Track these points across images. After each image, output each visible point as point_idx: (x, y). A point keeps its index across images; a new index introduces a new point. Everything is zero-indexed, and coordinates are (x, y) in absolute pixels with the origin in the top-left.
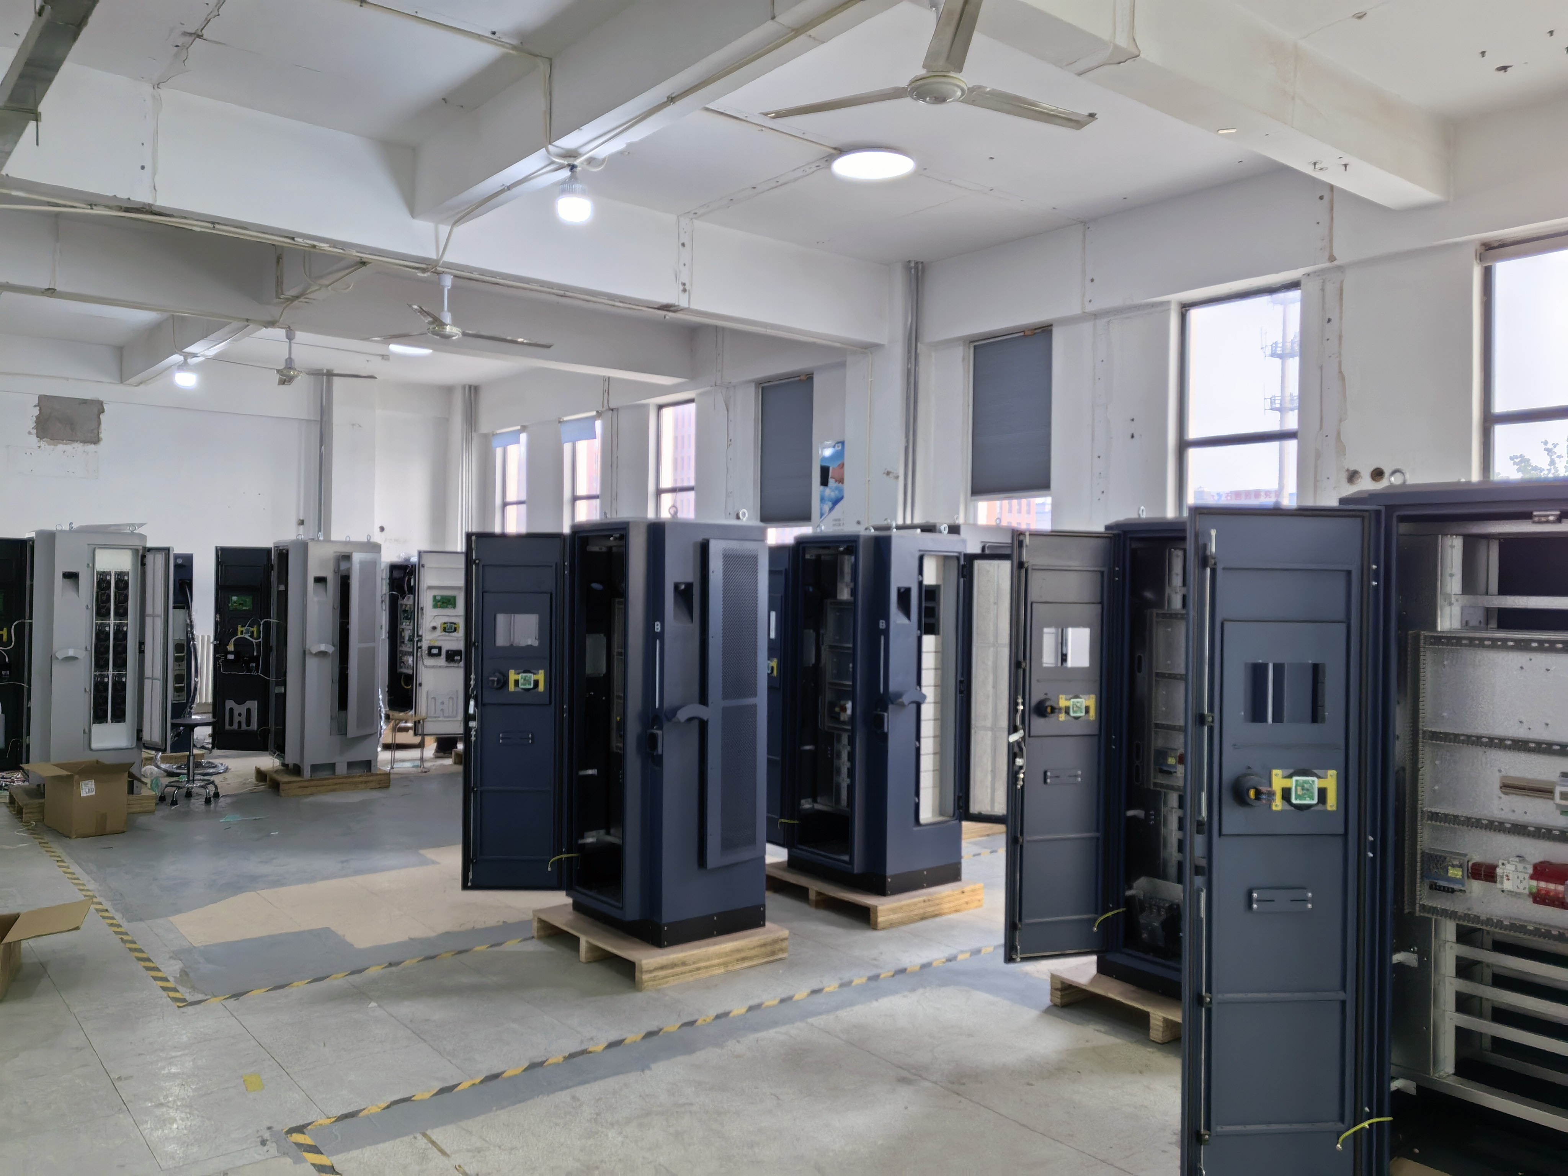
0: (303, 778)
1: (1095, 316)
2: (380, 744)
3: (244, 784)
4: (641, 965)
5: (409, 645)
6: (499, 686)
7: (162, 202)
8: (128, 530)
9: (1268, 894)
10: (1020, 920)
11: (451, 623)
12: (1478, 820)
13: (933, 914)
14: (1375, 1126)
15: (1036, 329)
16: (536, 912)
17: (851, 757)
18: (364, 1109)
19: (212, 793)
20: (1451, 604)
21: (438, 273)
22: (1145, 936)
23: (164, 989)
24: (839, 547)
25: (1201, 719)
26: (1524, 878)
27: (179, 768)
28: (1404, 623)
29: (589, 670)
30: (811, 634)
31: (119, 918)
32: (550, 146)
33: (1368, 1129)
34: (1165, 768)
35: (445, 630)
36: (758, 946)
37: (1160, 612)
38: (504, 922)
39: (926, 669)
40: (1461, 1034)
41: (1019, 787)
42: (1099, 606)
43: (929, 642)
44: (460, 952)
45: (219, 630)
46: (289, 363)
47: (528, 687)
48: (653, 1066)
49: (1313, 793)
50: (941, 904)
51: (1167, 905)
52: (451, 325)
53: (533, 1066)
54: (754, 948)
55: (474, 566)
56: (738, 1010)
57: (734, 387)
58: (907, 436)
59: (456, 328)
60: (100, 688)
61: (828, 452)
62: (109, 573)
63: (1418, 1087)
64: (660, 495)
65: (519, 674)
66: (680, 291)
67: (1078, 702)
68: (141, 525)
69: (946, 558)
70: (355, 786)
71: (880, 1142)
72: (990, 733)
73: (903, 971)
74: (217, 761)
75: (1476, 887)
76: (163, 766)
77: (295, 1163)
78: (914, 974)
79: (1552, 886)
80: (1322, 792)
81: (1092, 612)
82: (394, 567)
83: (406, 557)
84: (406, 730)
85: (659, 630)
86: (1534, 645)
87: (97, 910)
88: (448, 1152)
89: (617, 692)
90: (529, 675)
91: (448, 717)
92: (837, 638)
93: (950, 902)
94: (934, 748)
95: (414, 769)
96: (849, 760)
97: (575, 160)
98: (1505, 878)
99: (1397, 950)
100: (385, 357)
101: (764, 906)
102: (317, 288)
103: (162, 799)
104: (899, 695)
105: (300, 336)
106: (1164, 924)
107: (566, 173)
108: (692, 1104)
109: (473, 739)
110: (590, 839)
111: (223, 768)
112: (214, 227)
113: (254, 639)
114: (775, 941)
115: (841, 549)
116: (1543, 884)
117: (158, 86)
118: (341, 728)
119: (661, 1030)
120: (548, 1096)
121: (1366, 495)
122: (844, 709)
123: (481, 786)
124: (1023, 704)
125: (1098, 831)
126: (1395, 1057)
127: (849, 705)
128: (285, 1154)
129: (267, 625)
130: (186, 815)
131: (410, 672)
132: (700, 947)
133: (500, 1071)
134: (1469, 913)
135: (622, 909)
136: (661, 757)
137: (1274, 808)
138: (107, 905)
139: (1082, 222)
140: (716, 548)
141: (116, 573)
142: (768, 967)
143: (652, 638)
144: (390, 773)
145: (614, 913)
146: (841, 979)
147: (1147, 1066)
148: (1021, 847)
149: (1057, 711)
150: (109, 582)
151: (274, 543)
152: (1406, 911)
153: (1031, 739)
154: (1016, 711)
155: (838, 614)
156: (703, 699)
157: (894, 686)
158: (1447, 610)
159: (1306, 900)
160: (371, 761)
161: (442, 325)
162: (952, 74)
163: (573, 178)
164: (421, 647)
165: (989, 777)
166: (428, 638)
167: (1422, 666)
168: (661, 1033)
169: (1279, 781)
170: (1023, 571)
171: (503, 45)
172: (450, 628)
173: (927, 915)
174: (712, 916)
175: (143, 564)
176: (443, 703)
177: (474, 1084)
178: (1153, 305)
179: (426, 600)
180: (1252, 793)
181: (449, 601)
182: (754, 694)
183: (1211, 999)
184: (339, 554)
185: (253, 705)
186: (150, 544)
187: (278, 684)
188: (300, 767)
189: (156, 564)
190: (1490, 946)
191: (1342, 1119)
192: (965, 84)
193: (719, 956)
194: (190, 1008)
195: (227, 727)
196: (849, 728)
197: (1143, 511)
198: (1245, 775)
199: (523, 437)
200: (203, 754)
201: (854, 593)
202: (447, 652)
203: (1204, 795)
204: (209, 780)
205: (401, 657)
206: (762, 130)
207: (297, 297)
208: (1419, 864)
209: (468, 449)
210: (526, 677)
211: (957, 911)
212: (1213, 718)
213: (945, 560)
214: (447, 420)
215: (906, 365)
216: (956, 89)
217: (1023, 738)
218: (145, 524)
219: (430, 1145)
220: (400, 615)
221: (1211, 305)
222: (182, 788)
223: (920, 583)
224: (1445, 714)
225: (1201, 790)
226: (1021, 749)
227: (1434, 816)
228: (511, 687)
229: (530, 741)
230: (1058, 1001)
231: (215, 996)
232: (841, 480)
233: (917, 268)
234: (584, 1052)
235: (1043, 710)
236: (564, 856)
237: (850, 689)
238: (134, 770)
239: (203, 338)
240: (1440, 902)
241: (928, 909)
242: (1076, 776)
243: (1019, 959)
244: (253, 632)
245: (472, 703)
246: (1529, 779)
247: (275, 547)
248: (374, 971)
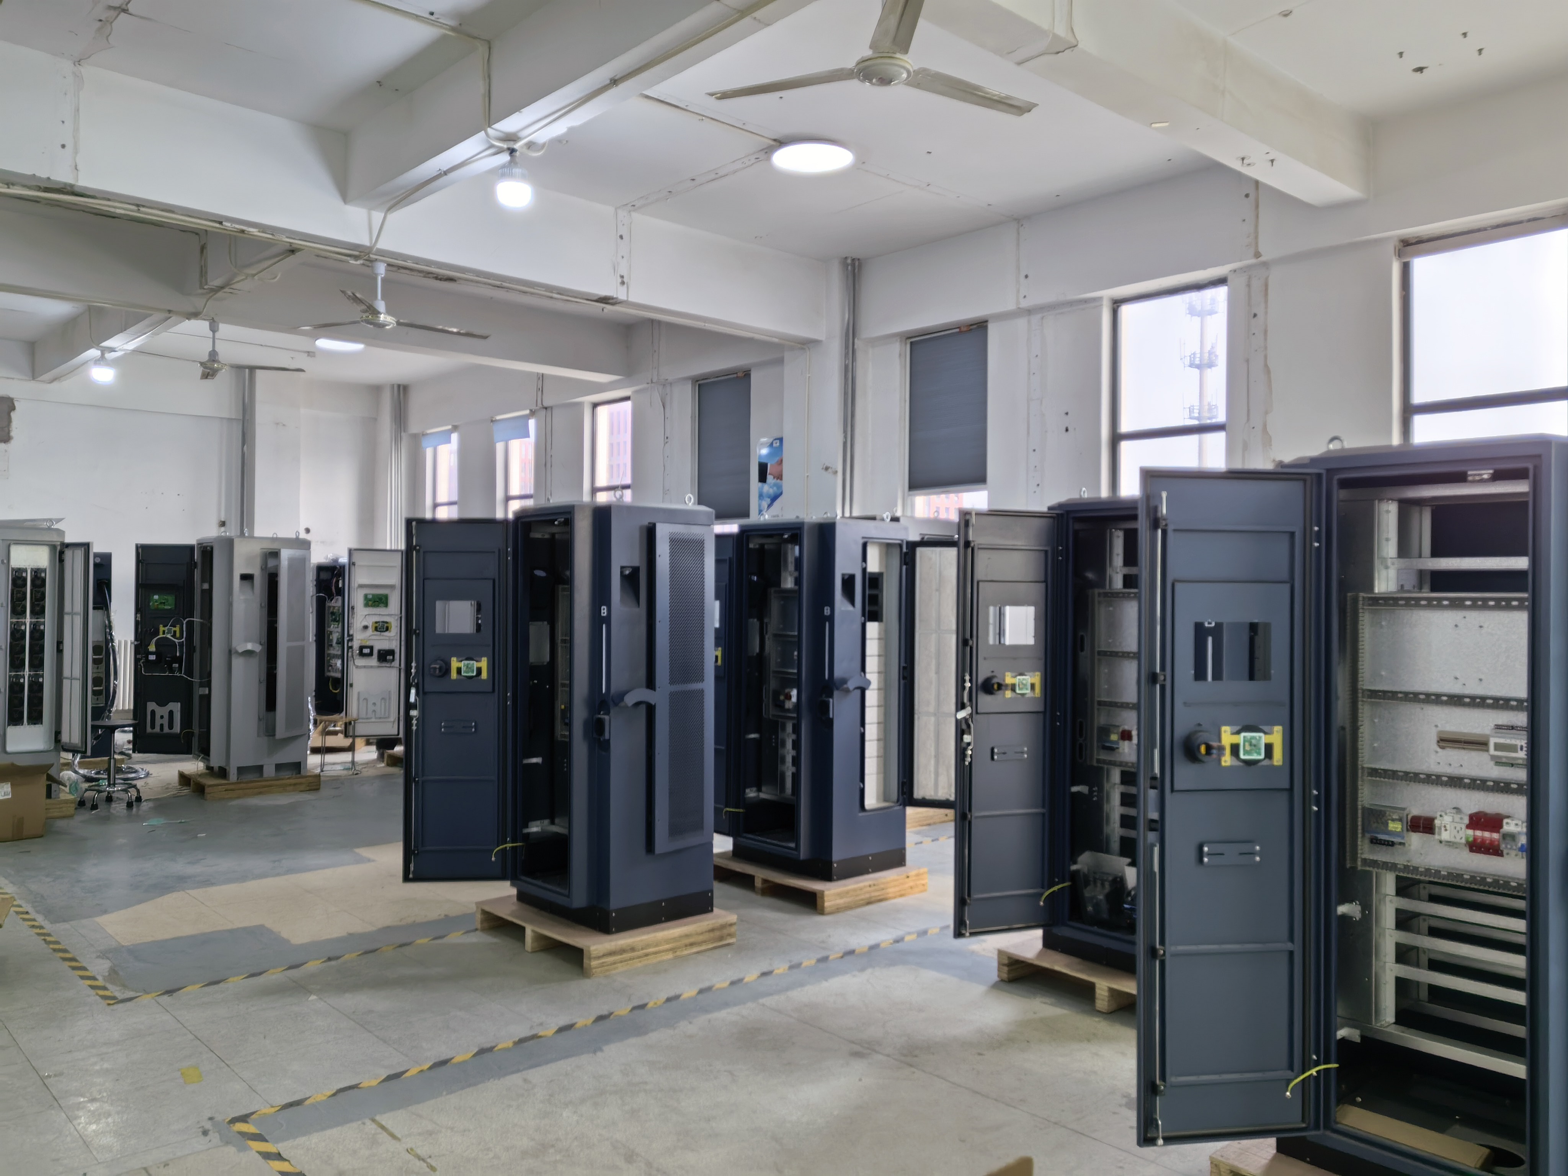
0: (229, 780)
1: (1029, 312)
2: (309, 748)
3: (167, 788)
4: (589, 951)
5: (338, 648)
6: (440, 674)
7: (84, 182)
8: (45, 525)
9: (1219, 848)
10: (969, 895)
11: (383, 622)
12: (1416, 775)
13: (879, 898)
14: (1322, 1073)
15: (972, 325)
16: (478, 904)
17: (796, 745)
18: (309, 1097)
19: (134, 798)
20: (1387, 568)
21: (371, 261)
22: (1090, 908)
23: (92, 987)
24: (783, 535)
25: (1153, 678)
26: (1461, 829)
27: (98, 773)
28: (1344, 587)
29: (533, 658)
30: (754, 623)
31: (40, 920)
32: (489, 130)
33: (1315, 1076)
34: (1107, 744)
35: (376, 629)
36: (706, 932)
37: (1101, 591)
38: (446, 916)
39: (870, 656)
40: (1402, 985)
41: (967, 763)
42: (1043, 585)
43: (873, 628)
44: (401, 946)
45: (140, 630)
46: (213, 355)
47: (470, 674)
48: (605, 1048)
49: (1260, 749)
50: (887, 889)
51: (1110, 878)
52: (384, 314)
53: (482, 1052)
54: (702, 933)
55: (414, 552)
56: (689, 992)
57: (671, 384)
58: (845, 432)
59: (390, 317)
60: (15, 689)
61: (764, 451)
62: (25, 570)
63: (1363, 1037)
64: (595, 493)
65: (461, 661)
66: (619, 284)
67: (1023, 679)
68: (59, 521)
69: (888, 545)
70: (283, 789)
71: (836, 1113)
72: (933, 719)
73: (851, 952)
74: (137, 767)
75: (1415, 840)
76: (81, 771)
77: (239, 1151)
78: (862, 955)
79: (1487, 834)
80: (1269, 748)
81: (1037, 591)
82: (321, 569)
83: (334, 558)
84: (335, 733)
85: (605, 615)
86: (1468, 603)
87: (17, 913)
88: (399, 1136)
89: (561, 679)
90: (472, 662)
91: (380, 718)
92: (781, 626)
93: (895, 886)
94: (878, 734)
95: (345, 772)
96: (794, 748)
97: (515, 144)
98: (1443, 829)
99: (1342, 902)
100: (310, 354)
101: (712, 891)
102: (244, 277)
103: (81, 803)
104: (844, 681)
105: (225, 329)
106: (1108, 897)
107: (505, 158)
108: (646, 1083)
109: (414, 728)
110: (535, 828)
111: (144, 773)
112: (139, 210)
113: (177, 639)
114: (723, 927)
115: (786, 536)
116: (1479, 833)
117: (78, 62)
118: (269, 730)
119: (611, 1014)
120: (499, 1079)
121: (1307, 461)
122: (789, 697)
123: (423, 776)
124: (971, 681)
125: (1043, 807)
126: (1340, 1010)
127: (794, 693)
128: (227, 1143)
129: (190, 625)
130: (107, 819)
131: (339, 675)
132: (648, 933)
133: (449, 1057)
134: (1409, 864)
135: (568, 896)
136: (608, 742)
137: (1223, 764)
138: (27, 907)
139: (1015, 219)
140: (663, 532)
141: (32, 570)
142: (717, 951)
143: (598, 622)
144: (320, 775)
145: (561, 900)
146: (790, 961)
147: (1094, 1034)
148: (970, 823)
149: (1003, 688)
150: (25, 579)
151: (198, 540)
152: (1348, 866)
153: (978, 716)
154: (964, 688)
155: (782, 602)
156: (651, 683)
157: (839, 672)
158: (1384, 573)
159: (1253, 854)
160: (300, 763)
161: (376, 313)
162: (898, 55)
163: (513, 162)
164: (351, 647)
165: (933, 762)
166: (359, 638)
167: (1360, 627)
168: (612, 1017)
169: (1227, 737)
170: (970, 550)
171: (442, 26)
172: (382, 627)
173: (873, 899)
174: (661, 901)
175: (61, 561)
176: (374, 704)
177: (422, 1071)
178: (1086, 301)
179: (357, 599)
180: (1203, 749)
181: (381, 599)
182: (701, 678)
183: (1164, 952)
184: (265, 550)
185: (176, 707)
186: (68, 540)
187: (202, 685)
188: (226, 770)
189: (75, 563)
190: (1427, 897)
191: (1291, 1067)
192: (911, 66)
193: (668, 941)
194: (121, 1005)
195: (149, 730)
196: (795, 715)
197: (1084, 492)
198: (1196, 732)
199: (455, 437)
200: (123, 759)
201: (798, 581)
202: (379, 651)
203: (1157, 752)
204: (131, 784)
205: (330, 659)
206: (702, 120)
207: (222, 288)
208: (1360, 820)
209: (397, 449)
210: (468, 664)
211: (901, 896)
212: (1165, 676)
213: (888, 547)
214: (375, 420)
215: (844, 361)
216: (902, 70)
217: (971, 715)
218: (63, 519)
219: (380, 1130)
220: (328, 617)
221: (1142, 301)
222: (102, 792)
223: (864, 570)
224: (1383, 673)
225: (1153, 746)
226: (969, 726)
227: (1374, 772)
228: (454, 675)
229: (473, 730)
230: (1005, 976)
231: (148, 993)
232: (779, 477)
233: (853, 265)
234: (534, 1037)
235: (990, 687)
236: (509, 845)
237: (796, 677)
238: (52, 772)
239: (122, 332)
240: (1382, 855)
241: (874, 894)
242: (1023, 753)
243: (968, 934)
244: (175, 632)
245: (413, 691)
246: (1465, 733)
247: (198, 544)
248: (313, 966)
